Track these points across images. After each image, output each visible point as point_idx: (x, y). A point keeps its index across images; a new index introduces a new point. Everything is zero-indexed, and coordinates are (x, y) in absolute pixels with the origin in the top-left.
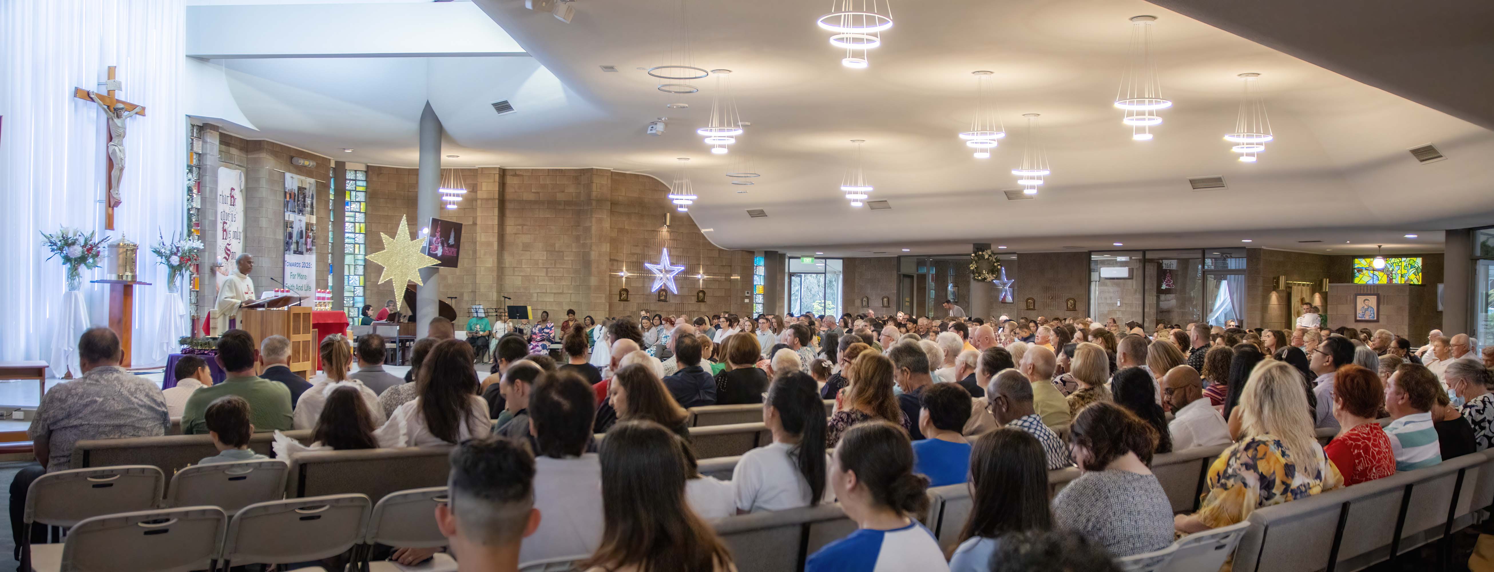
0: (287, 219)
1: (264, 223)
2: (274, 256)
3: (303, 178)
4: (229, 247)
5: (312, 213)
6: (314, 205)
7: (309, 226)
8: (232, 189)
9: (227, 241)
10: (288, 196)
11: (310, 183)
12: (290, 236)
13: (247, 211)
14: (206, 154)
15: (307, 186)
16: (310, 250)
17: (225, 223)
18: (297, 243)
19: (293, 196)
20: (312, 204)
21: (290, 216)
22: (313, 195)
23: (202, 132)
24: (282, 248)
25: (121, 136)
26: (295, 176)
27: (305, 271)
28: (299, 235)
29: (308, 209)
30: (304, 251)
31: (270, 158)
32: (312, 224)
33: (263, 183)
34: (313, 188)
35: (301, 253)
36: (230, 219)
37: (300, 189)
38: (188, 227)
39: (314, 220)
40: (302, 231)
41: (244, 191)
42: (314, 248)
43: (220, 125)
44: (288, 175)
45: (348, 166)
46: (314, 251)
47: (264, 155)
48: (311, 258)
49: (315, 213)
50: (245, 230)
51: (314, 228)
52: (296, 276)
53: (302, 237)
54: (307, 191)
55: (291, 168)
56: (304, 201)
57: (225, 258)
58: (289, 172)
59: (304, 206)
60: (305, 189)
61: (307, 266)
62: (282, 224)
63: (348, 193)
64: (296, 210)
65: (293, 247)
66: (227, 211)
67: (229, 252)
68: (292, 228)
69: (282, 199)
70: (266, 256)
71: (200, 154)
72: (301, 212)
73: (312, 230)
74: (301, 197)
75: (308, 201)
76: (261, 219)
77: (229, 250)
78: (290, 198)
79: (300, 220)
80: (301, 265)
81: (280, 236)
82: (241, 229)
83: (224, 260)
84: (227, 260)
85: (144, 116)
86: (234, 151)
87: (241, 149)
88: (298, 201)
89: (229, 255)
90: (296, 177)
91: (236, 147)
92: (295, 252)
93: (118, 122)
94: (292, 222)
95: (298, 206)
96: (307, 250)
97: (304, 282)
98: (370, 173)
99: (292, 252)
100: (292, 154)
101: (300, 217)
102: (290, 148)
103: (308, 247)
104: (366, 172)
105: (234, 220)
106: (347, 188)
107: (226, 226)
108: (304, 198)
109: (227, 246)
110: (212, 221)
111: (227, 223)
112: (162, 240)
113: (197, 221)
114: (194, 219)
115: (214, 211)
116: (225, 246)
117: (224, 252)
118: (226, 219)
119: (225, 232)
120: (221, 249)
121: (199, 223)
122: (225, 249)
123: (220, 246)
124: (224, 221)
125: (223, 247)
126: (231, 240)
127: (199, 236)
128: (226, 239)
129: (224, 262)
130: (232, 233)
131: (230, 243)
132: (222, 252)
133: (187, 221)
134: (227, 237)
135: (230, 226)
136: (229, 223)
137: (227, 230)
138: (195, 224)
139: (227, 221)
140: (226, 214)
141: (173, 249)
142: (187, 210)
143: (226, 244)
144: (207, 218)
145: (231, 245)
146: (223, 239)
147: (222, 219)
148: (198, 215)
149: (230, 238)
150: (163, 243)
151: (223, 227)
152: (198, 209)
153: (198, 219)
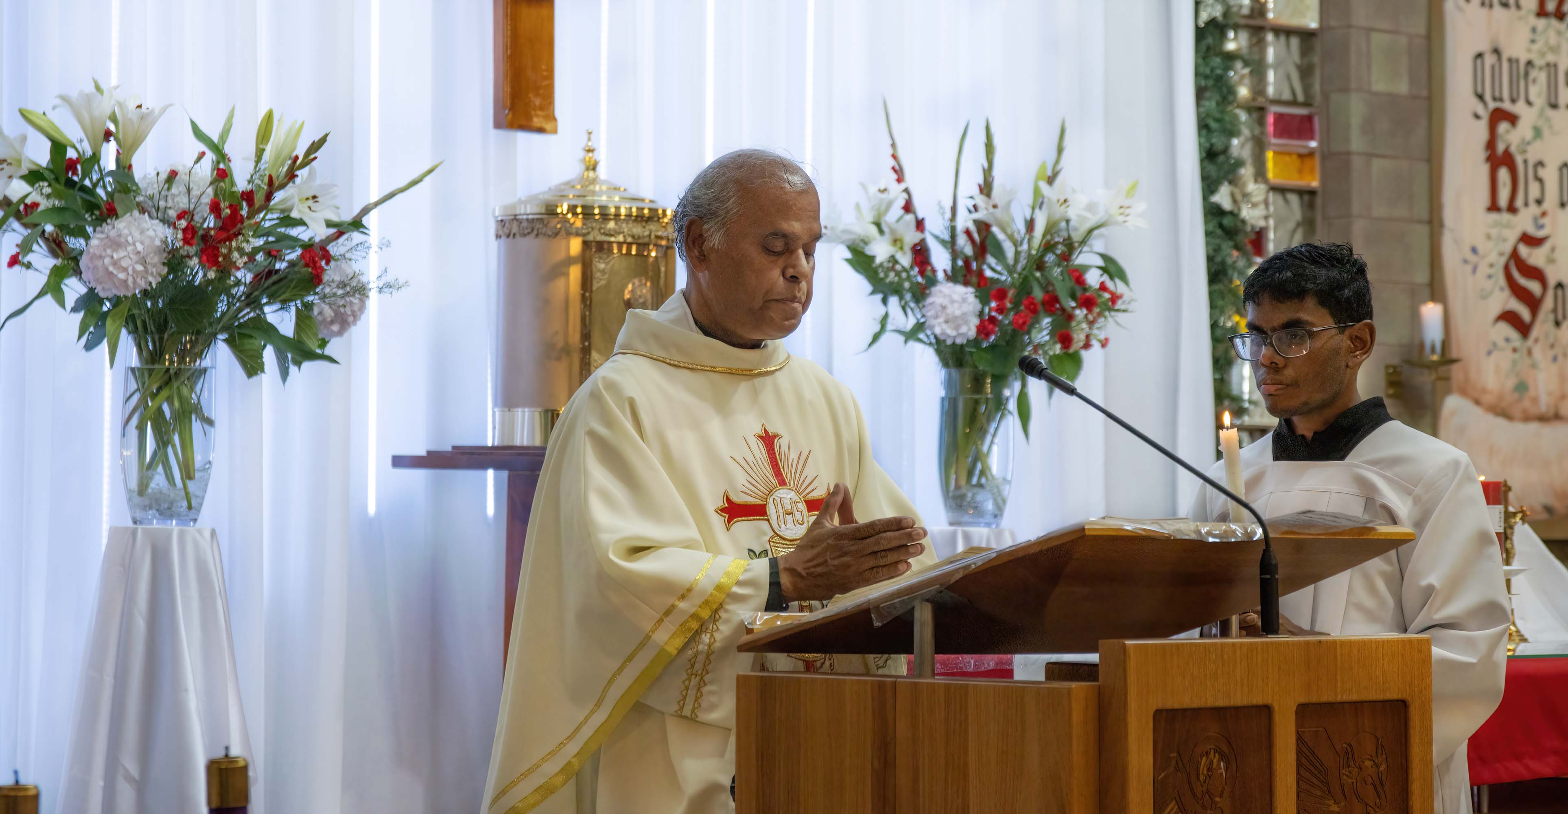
4: (1535, 257)
9: (1524, 221)
17: (1498, 116)
36: (1537, 91)
38: (1203, 126)
57: (1509, 317)
66: (1518, 46)
67: (1534, 287)
77: (1536, 274)
83: (1505, 330)
84: (1524, 329)
89: (1533, 303)
107: (1510, 137)
109: (1524, 250)
110: (1393, 98)
111: (1513, 119)
112: (896, 189)
113: (1294, 103)
114: (1271, 91)
115: (1403, 40)
116: (1508, 248)
117: (1502, 281)
118: (1506, 94)
119: (1503, 174)
120: (1483, 270)
121: (1309, 118)
122: (1507, 268)
123: (1474, 250)
124: (1492, 105)
125: (1493, 257)
126: (1544, 214)
127: (1312, 193)
128: (1512, 209)
129: (1501, 343)
130: (1550, 175)
131: (1540, 234)
132: (1488, 285)
133: (1200, 93)
134: (1519, 202)
135: (1538, 133)
136: (1527, 116)
137: (1519, 160)
138: (1279, 117)
139: (1519, 108)
140: (1505, 66)
141: (951, 244)
142: (1200, 34)
143: (1512, 236)
144: (1353, 85)
145: (1545, 248)
146: (1494, 207)
147: (1481, 97)
148: (1306, 72)
149: (1539, 202)
150: (889, 205)
151: (1491, 144)
152: (1307, 36)
153: (1307, 88)
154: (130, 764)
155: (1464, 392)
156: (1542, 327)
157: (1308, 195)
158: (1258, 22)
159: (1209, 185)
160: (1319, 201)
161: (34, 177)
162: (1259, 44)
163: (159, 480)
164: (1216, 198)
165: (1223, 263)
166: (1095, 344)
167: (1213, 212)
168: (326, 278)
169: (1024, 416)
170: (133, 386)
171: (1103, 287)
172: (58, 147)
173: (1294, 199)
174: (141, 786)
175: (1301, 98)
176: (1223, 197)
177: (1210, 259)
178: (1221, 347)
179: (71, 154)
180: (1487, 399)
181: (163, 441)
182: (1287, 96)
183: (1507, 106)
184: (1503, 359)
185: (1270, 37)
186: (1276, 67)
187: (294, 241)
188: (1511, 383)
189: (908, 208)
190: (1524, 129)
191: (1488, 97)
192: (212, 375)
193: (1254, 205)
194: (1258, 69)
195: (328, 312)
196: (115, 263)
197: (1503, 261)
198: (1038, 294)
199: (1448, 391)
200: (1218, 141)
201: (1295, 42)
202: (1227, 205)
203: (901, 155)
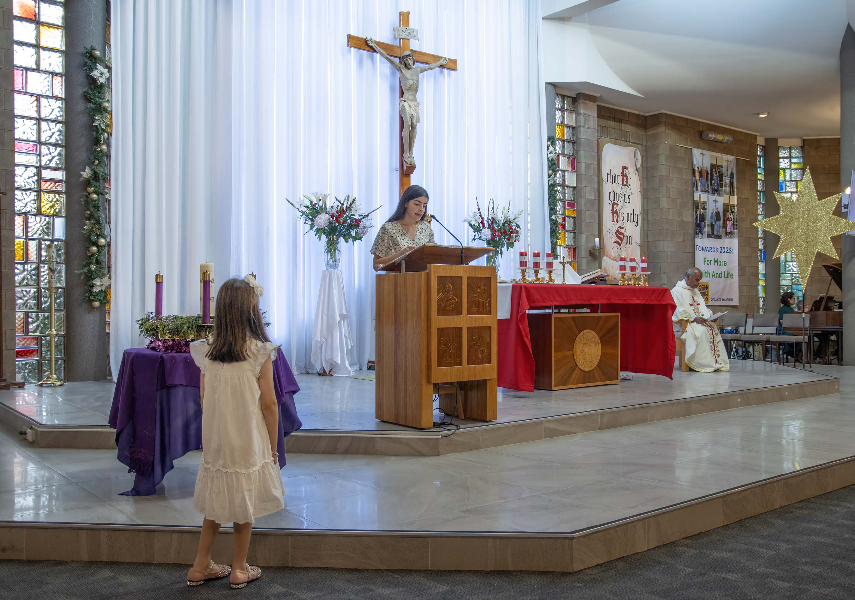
0: (696, 198)
1: (664, 203)
2: (681, 240)
3: (718, 155)
4: (622, 231)
5: (732, 193)
6: (735, 184)
7: (727, 208)
8: (624, 168)
9: (620, 224)
10: (697, 174)
11: (728, 161)
12: (703, 218)
13: (645, 193)
14: (580, 127)
15: (725, 164)
16: (731, 233)
17: (614, 204)
18: (712, 226)
19: (704, 175)
20: (732, 184)
21: (700, 196)
22: (732, 174)
23: (576, 104)
24: (691, 231)
25: (415, 89)
26: (705, 152)
27: (724, 257)
28: (714, 217)
29: (727, 189)
30: (723, 234)
31: (670, 132)
32: (733, 206)
33: (663, 160)
34: (733, 167)
35: (719, 237)
36: (622, 200)
37: (713, 166)
39: (734, 200)
40: (718, 213)
41: (640, 171)
42: (736, 231)
43: (598, 95)
44: (696, 152)
45: (781, 142)
46: (736, 235)
47: (662, 129)
48: (733, 243)
49: (735, 195)
50: (644, 212)
51: (736, 210)
52: (712, 262)
53: (718, 219)
54: (724, 170)
55: (701, 143)
56: (721, 180)
57: (616, 242)
58: (699, 148)
59: (721, 185)
60: (722, 167)
61: (729, 251)
62: (690, 205)
63: (781, 172)
64: (710, 190)
65: (707, 230)
66: (618, 191)
67: (622, 237)
68: (705, 209)
69: (689, 177)
70: (669, 239)
71: (573, 128)
72: (716, 191)
73: (733, 212)
74: (715, 176)
75: (727, 180)
76: (661, 199)
77: (622, 234)
78: (701, 176)
79: (715, 201)
80: (719, 250)
81: (689, 218)
82: (638, 211)
83: (615, 244)
84: (620, 245)
85: (455, 70)
86: (627, 128)
87: (638, 126)
88: (712, 179)
89: (622, 240)
90: (707, 153)
91: (630, 123)
92: (709, 236)
93: (407, 73)
94: (705, 203)
95: (711, 185)
96: (726, 234)
97: (723, 269)
98: (806, 147)
99: (705, 235)
100: (701, 129)
101: (715, 197)
102: (699, 122)
103: (728, 231)
104: (802, 147)
105: (628, 200)
106: (780, 167)
107: (617, 208)
108: (721, 176)
109: (619, 229)
110: (590, 200)
111: (617, 205)
112: (478, 212)
113: (571, 200)
114: (566, 198)
115: (593, 189)
116: (616, 229)
117: (615, 235)
118: (616, 200)
119: (615, 215)
120: (611, 233)
121: (575, 203)
122: (616, 233)
123: (609, 229)
124: (613, 202)
125: (613, 231)
126: (624, 223)
127: (575, 217)
128: (617, 222)
129: (615, 247)
130: (625, 215)
131: (623, 226)
132: (612, 236)
133: (549, 198)
134: (619, 220)
135: (622, 207)
136: (620, 204)
137: (619, 212)
138: (568, 203)
139: (619, 203)
140: (616, 194)
141: (488, 221)
142: (549, 186)
143: (617, 227)
144: (582, 197)
145: (624, 229)
146: (613, 221)
147: (611, 200)
148: (574, 195)
149: (623, 220)
150: (477, 215)
151: (613, 209)
152: (574, 188)
153: (574, 198)
154: (326, 312)
155: (607, 256)
156: (623, 244)
157: (574, 218)
158: (564, 185)
159: (551, 215)
160: (576, 219)
161: (307, 207)
162: (564, 189)
163: (331, 262)
164: (552, 217)
165: (553, 229)
166: (517, 241)
167: (551, 220)
168: (360, 225)
169: (501, 254)
170: (326, 245)
171: (515, 229)
172: (311, 202)
173: (571, 219)
174: (327, 316)
175: (572, 200)
176: (553, 217)
177: (551, 229)
178: (553, 245)
179: (313, 203)
180: (611, 257)
181: (331, 255)
182: (570, 199)
183: (616, 202)
184: (615, 250)
185: (566, 188)
186: (567, 193)
187: (355, 219)
188: (617, 254)
189: (480, 215)
190: (620, 206)
191: (612, 200)
192: (340, 243)
193: (560, 219)
194: (564, 193)
195: (361, 232)
196: (320, 222)
197: (615, 231)
198: (503, 231)
199: (604, 256)
200: (553, 207)
201: (571, 189)
202: (554, 219)
203: (479, 206)
